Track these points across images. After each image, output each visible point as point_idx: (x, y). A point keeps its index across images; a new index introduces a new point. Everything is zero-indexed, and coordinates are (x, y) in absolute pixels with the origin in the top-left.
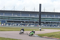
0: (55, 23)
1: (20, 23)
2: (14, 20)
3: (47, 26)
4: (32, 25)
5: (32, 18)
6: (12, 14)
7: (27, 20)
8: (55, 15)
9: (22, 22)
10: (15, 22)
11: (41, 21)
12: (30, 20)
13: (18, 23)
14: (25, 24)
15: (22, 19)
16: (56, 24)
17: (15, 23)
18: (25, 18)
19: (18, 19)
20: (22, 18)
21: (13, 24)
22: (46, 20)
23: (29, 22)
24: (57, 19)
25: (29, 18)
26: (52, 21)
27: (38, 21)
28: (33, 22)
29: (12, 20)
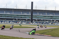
0: (47, 20)
1: (12, 21)
2: (6, 18)
3: (38, 23)
4: (24, 22)
5: (24, 15)
6: (5, 12)
7: (19, 17)
8: (47, 13)
9: (14, 19)
10: (7, 19)
11: (33, 19)
12: (22, 17)
13: (10, 21)
14: (18, 22)
15: (14, 17)
16: (48, 22)
17: (8, 21)
18: (17, 15)
19: (10, 17)
20: (14, 15)
21: (5, 21)
22: (38, 18)
23: (21, 19)
24: (49, 16)
25: (21, 15)
26: (43, 19)
27: (30, 19)
28: (25, 20)
29: (5, 18)
